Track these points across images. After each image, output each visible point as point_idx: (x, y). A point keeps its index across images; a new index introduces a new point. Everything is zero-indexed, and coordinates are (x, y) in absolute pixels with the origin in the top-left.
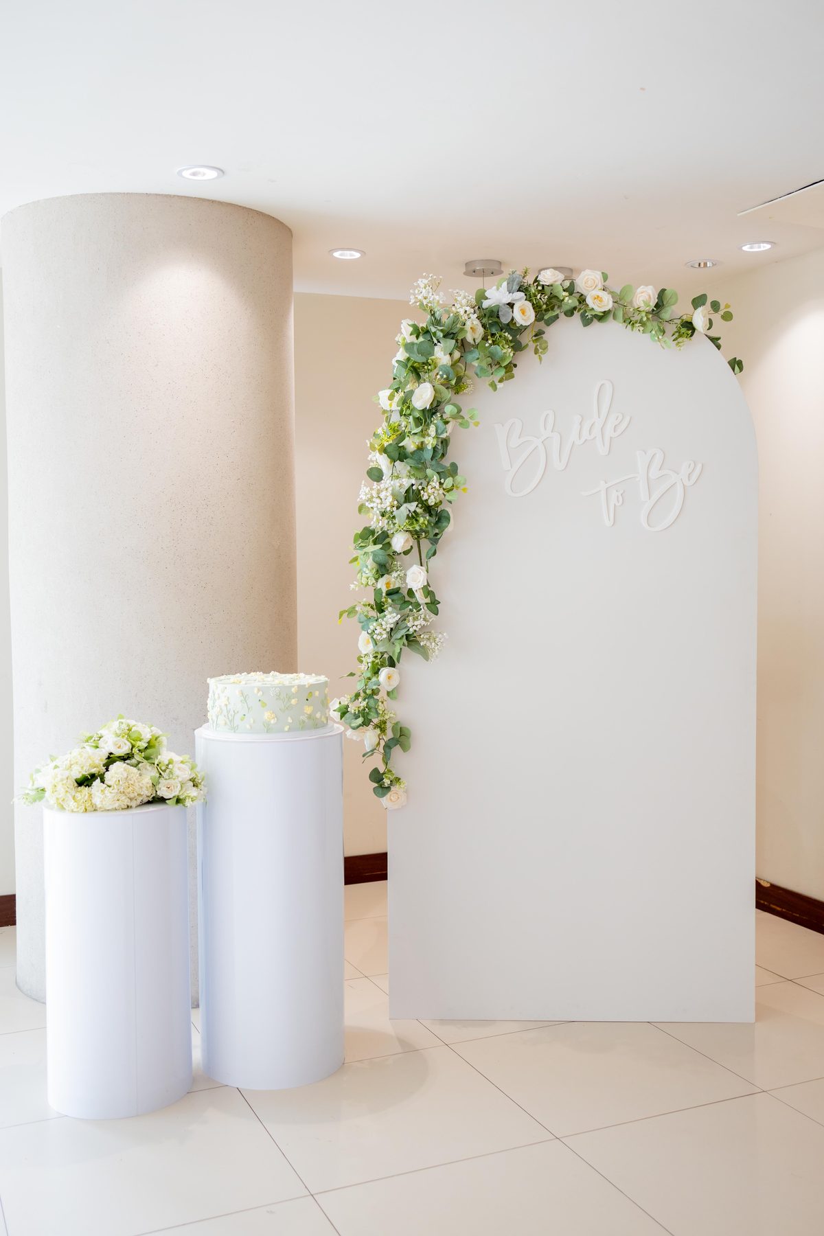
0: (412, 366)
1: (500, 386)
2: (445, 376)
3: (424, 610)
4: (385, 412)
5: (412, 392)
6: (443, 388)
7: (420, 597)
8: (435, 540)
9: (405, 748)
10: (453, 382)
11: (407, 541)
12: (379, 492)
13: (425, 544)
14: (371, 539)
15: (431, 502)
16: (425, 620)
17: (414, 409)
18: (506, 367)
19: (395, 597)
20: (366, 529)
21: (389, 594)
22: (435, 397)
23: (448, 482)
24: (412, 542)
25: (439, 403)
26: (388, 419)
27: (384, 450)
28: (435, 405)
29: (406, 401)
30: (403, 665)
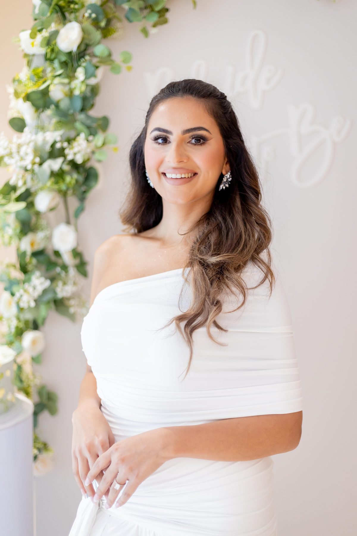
0: (57, 5)
1: (153, 31)
2: (94, 16)
3: (72, 272)
4: (26, 55)
5: (56, 33)
6: (92, 29)
7: (67, 258)
8: (82, 198)
9: (53, 411)
10: (103, 24)
11: (53, 199)
12: (19, 146)
13: (73, 202)
14: (14, 195)
15: (79, 160)
16: (75, 284)
17: (59, 52)
18: (159, 12)
19: (41, 258)
20: (7, 184)
21: (36, 254)
22: (83, 39)
23: (99, 139)
24: (58, 199)
25: (87, 46)
26: (29, 64)
27: (28, 98)
28: (83, 48)
29: (50, 42)
30: (47, 328)
